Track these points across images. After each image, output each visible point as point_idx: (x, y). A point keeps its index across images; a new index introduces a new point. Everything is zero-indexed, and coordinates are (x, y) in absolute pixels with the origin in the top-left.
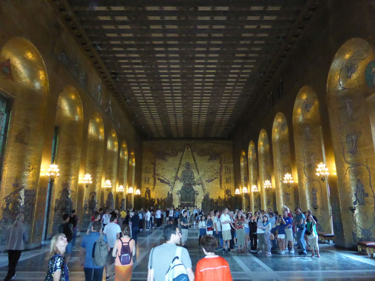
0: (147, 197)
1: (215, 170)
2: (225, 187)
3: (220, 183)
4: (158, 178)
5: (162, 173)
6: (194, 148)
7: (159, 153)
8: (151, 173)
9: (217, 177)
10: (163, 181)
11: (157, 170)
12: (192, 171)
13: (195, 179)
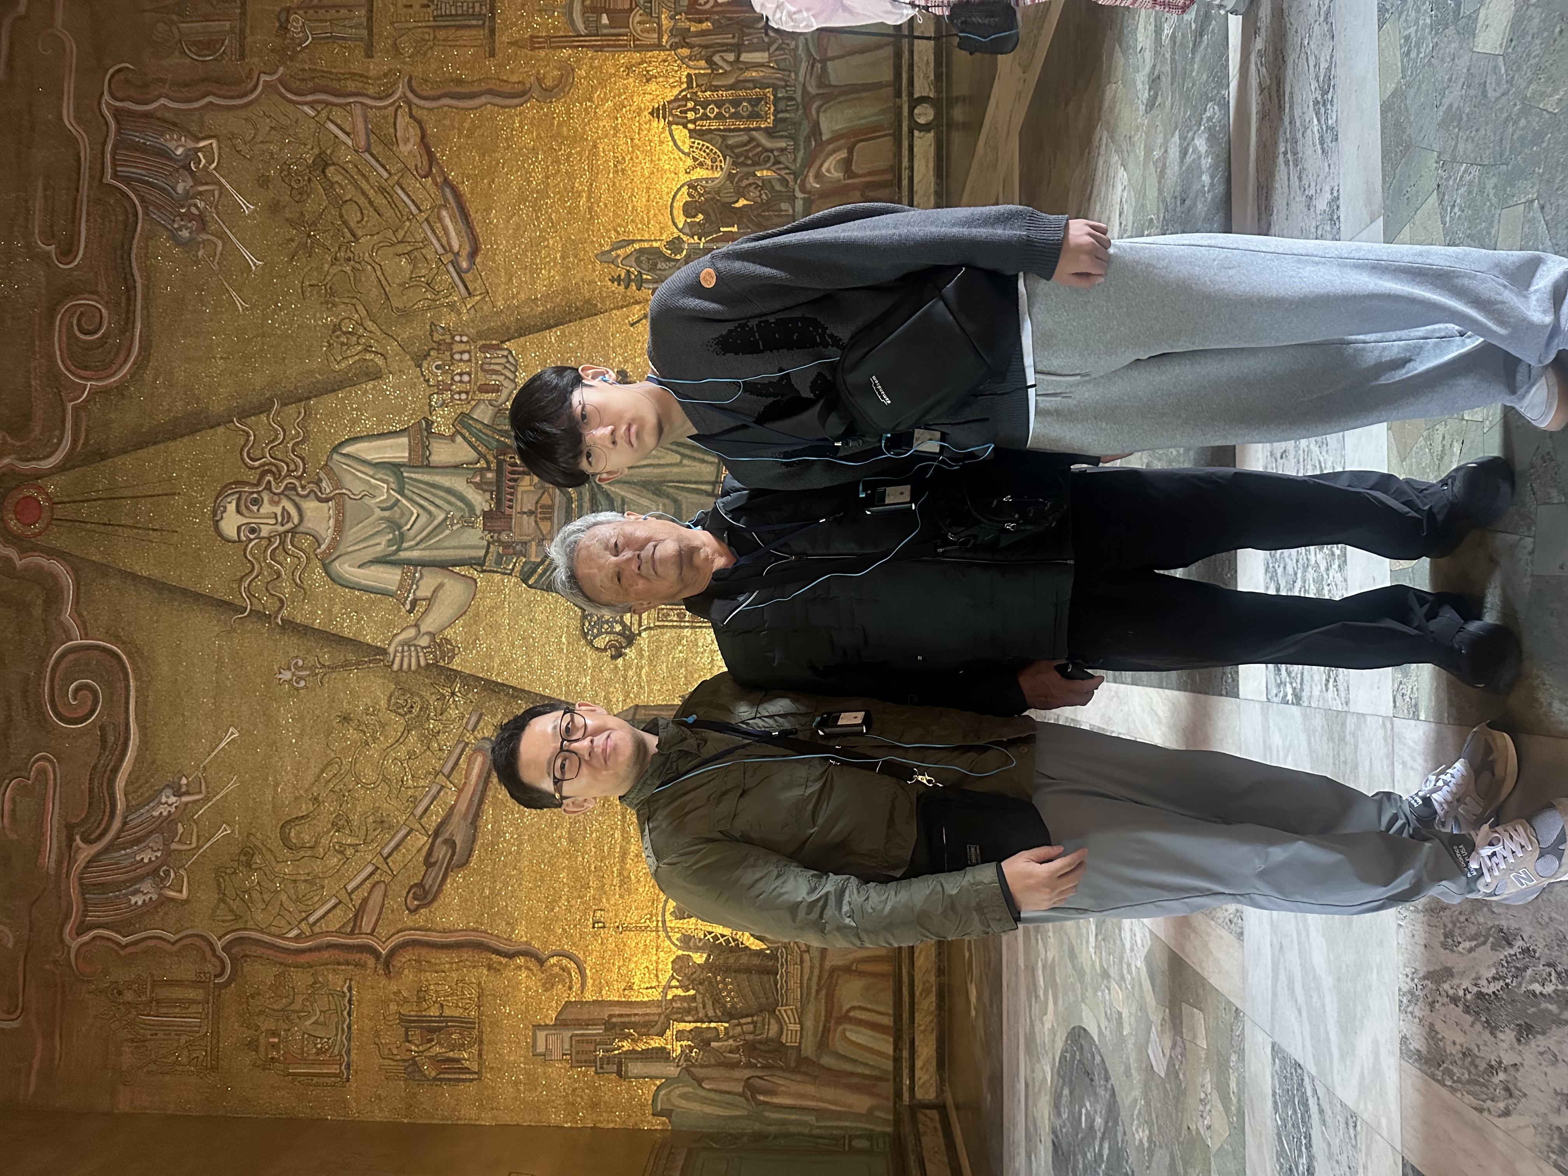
0: (662, 1054)
1: (322, 163)
2: (534, 43)
3: (485, 104)
4: (412, 907)
5: (342, 852)
6: (37, 431)
7: (83, 894)
8: (350, 1001)
9: (414, 133)
10: (447, 835)
11: (311, 920)
12: (336, 457)
13: (430, 424)
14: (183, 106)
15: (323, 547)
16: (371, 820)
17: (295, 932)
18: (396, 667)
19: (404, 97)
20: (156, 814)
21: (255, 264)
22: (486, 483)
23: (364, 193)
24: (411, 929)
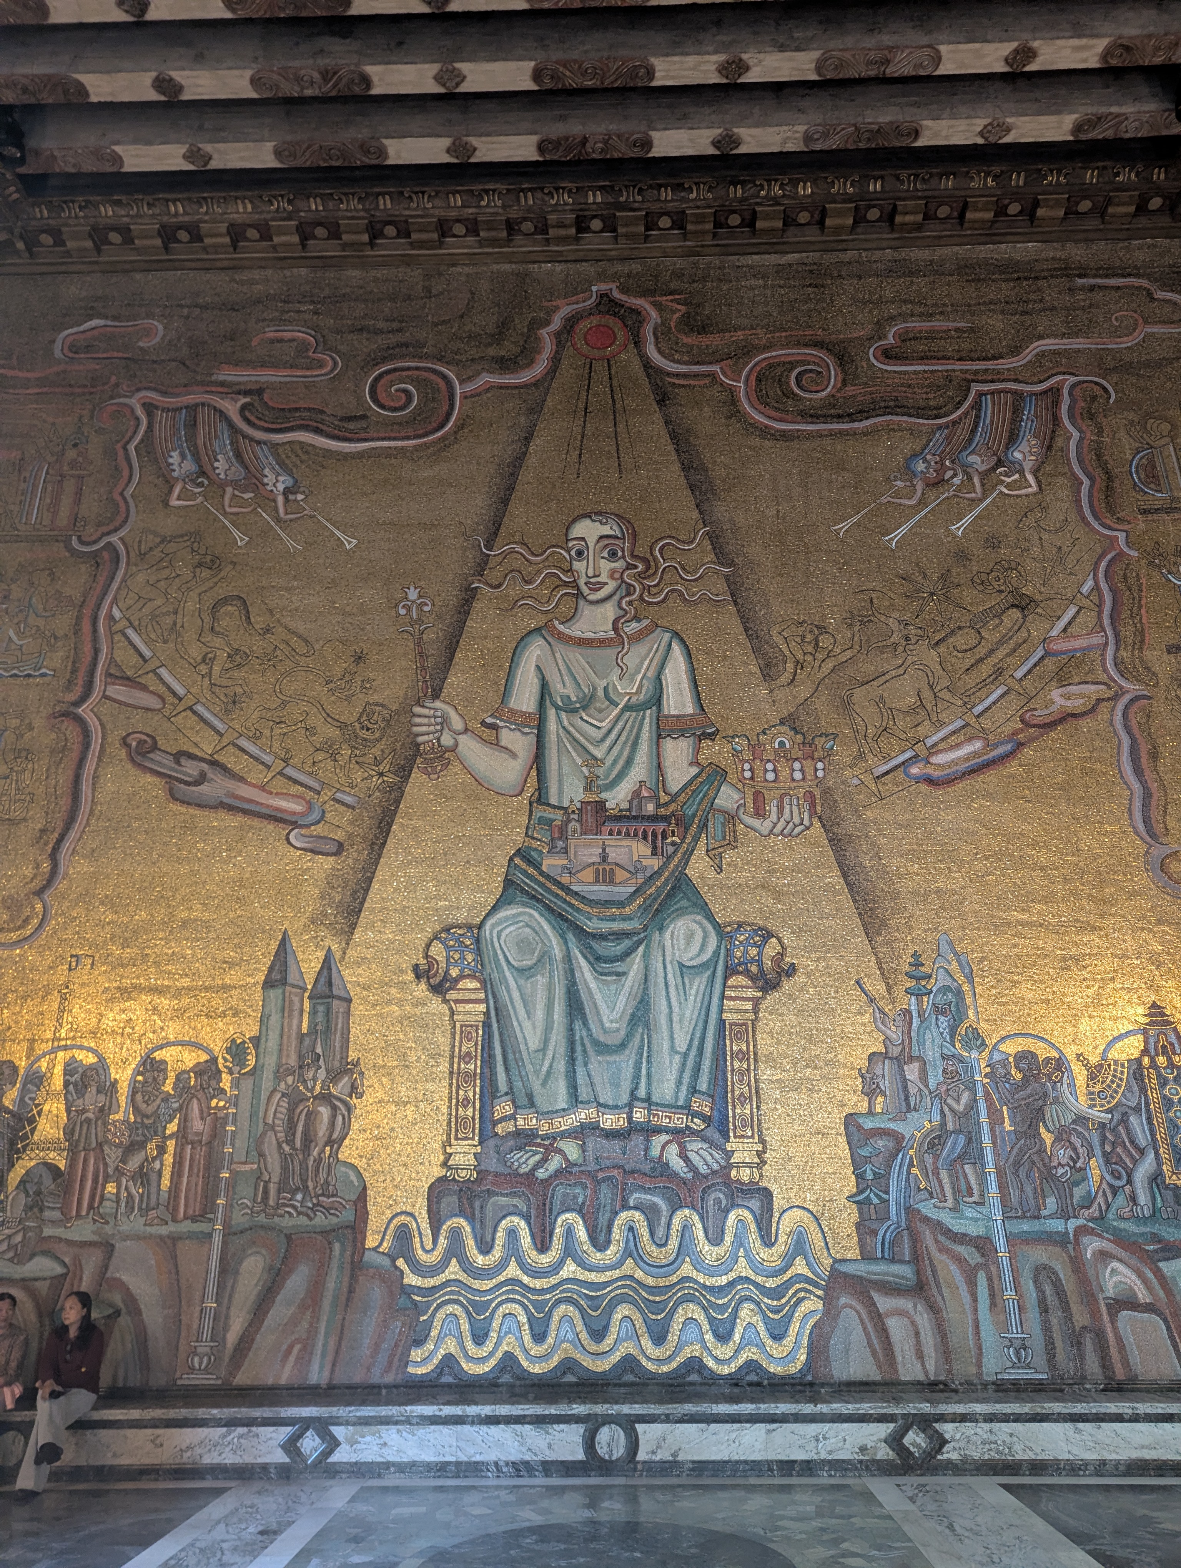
1: (1023, 604)
3: (1129, 788)
4: (129, 740)
5: (204, 661)
6: (686, 340)
7: (187, 407)
8: (29, 676)
9: (1077, 705)
10: (210, 775)
11: (130, 632)
12: (667, 636)
13: (711, 736)
14: (1073, 455)
15: (561, 628)
16: (239, 690)
17: (117, 613)
18: (417, 710)
19: (1123, 692)
20: (267, 471)
21: (892, 539)
22: (640, 803)
23: (992, 651)
24: (103, 739)
